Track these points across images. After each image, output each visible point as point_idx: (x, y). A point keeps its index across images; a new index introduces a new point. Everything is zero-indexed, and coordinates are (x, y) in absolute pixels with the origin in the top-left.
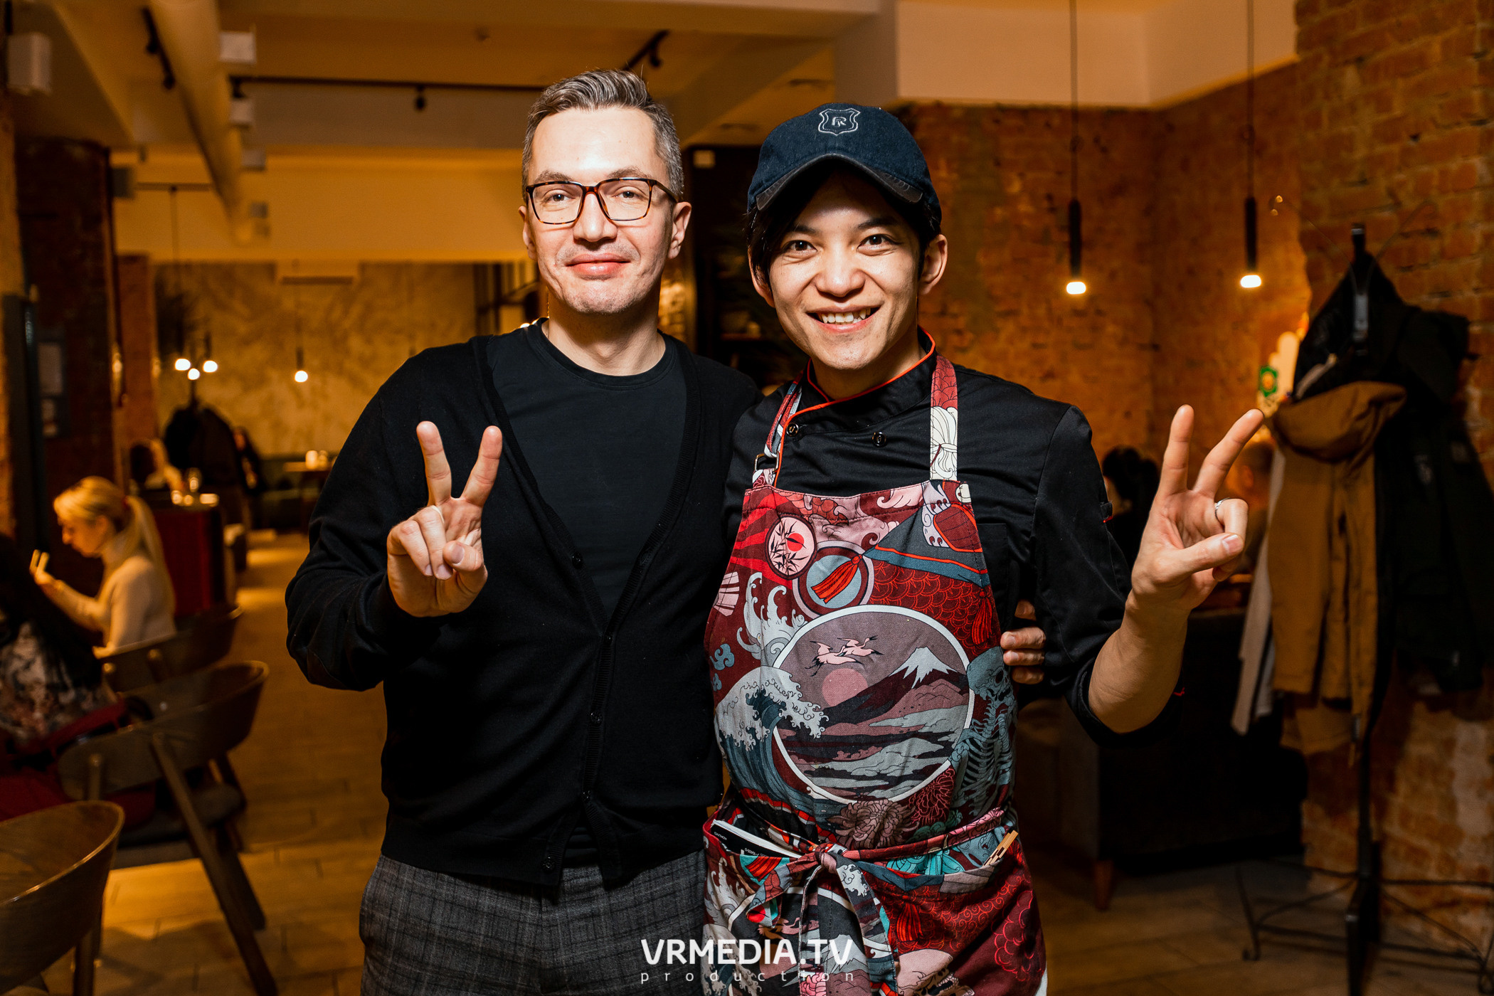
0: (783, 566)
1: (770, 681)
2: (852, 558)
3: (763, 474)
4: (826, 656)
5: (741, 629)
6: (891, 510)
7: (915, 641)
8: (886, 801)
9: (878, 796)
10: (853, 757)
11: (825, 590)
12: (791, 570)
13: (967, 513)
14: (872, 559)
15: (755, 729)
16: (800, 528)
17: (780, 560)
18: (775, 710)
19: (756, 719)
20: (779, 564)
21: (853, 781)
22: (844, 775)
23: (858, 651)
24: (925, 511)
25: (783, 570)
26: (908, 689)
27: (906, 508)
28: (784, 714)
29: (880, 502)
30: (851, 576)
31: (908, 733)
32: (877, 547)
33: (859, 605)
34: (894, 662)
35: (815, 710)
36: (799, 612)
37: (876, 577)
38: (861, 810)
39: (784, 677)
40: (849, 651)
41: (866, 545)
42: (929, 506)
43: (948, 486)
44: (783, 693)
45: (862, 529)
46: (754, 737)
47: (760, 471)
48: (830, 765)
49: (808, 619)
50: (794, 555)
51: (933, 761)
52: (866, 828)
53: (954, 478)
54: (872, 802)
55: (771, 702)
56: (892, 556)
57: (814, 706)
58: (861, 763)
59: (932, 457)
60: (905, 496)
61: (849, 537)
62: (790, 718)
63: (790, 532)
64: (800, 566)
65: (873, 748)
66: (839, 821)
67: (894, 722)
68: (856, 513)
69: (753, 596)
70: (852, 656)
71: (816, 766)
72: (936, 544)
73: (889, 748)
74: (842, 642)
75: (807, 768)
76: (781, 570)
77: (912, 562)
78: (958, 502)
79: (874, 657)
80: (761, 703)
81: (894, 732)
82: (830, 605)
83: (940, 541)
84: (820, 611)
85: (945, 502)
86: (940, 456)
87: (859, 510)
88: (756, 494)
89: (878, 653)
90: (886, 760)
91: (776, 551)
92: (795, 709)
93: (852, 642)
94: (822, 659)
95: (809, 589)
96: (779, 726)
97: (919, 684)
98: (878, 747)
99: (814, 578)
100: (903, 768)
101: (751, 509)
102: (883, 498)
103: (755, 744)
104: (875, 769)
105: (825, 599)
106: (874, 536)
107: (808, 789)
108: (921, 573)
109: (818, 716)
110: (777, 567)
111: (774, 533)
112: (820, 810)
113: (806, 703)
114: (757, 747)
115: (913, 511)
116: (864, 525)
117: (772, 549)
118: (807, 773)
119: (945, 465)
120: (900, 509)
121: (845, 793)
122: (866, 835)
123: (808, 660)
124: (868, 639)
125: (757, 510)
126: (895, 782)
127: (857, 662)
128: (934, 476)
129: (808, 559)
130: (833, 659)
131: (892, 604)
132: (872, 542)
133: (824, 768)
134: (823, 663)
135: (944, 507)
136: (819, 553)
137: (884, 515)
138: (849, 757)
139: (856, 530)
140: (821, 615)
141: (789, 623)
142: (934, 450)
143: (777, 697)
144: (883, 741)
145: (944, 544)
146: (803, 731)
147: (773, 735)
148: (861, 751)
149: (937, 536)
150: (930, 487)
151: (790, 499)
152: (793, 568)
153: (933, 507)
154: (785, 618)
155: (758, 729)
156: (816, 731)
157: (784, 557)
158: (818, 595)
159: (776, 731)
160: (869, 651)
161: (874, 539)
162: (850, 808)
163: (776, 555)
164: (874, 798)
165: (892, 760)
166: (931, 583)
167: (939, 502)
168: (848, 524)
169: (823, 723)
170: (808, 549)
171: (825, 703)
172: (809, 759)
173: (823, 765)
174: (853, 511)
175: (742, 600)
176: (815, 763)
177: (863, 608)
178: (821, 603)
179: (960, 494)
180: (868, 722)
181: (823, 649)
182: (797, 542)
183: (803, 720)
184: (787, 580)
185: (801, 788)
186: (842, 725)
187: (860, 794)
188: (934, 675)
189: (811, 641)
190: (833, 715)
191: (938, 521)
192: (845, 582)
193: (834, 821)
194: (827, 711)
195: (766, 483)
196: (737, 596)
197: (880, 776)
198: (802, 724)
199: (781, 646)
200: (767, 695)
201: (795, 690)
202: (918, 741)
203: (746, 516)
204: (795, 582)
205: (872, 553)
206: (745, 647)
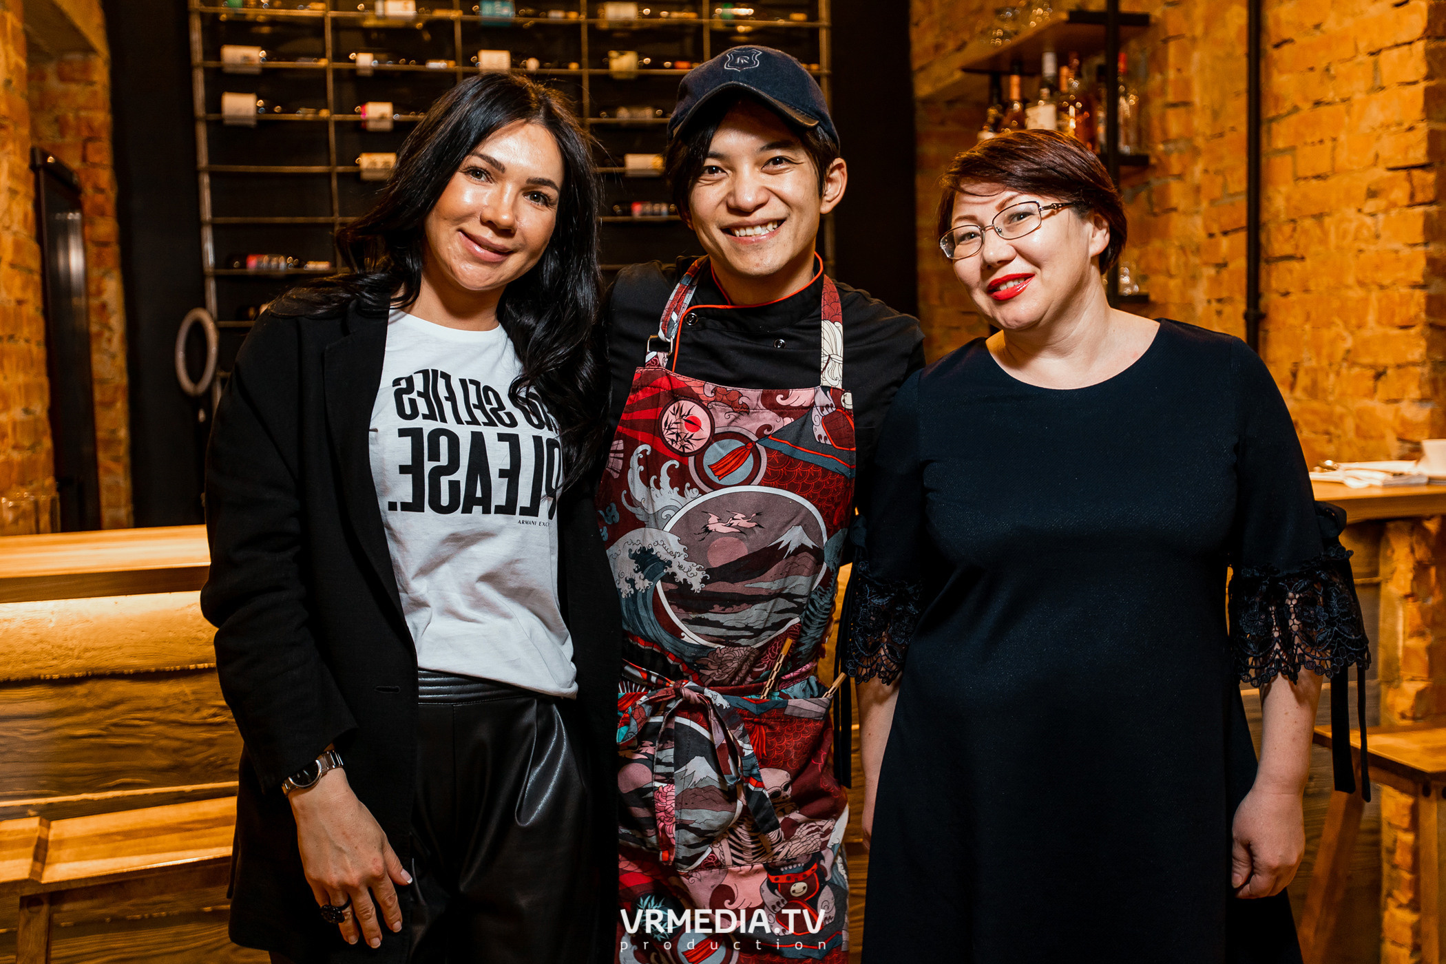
0: (676, 442)
1: (659, 542)
2: (746, 444)
3: (657, 356)
4: (715, 524)
5: (625, 492)
6: (788, 407)
7: (793, 519)
8: (749, 648)
9: (743, 644)
10: (727, 610)
11: (720, 469)
12: (687, 448)
13: (848, 417)
14: (765, 447)
15: (634, 580)
16: (698, 412)
17: (674, 437)
18: (661, 567)
19: (637, 572)
20: (672, 440)
21: (724, 630)
22: (717, 624)
23: (744, 523)
24: (815, 412)
25: (677, 447)
26: (781, 559)
27: (801, 407)
28: (669, 570)
29: (779, 399)
30: (743, 460)
31: (775, 594)
32: (770, 437)
33: (749, 484)
34: (772, 535)
35: (698, 569)
36: (693, 485)
37: (769, 463)
38: (726, 655)
39: (673, 539)
40: (735, 523)
41: (760, 433)
42: (818, 408)
43: (835, 393)
44: (671, 553)
45: (759, 420)
46: (633, 586)
47: (654, 354)
48: (705, 616)
49: (702, 493)
50: (692, 435)
51: (787, 616)
52: (728, 670)
53: (840, 387)
54: (737, 648)
55: (656, 559)
56: (785, 447)
57: (698, 566)
58: (733, 616)
59: (823, 365)
60: (800, 397)
61: (749, 426)
62: (674, 574)
63: (688, 414)
64: (697, 446)
65: (744, 605)
66: (704, 663)
67: (765, 585)
68: (757, 405)
69: (640, 465)
70: (737, 527)
71: (693, 616)
72: (823, 441)
73: (758, 606)
74: (730, 515)
75: (685, 617)
76: (674, 446)
77: (802, 454)
78: (841, 407)
79: (757, 530)
80: (646, 560)
81: (764, 593)
82: (722, 482)
83: (825, 439)
84: (714, 487)
85: (832, 406)
86: (829, 365)
87: (760, 402)
88: (648, 373)
89: (760, 526)
90: (754, 615)
91: (669, 429)
92: (680, 567)
93: (739, 516)
94: (711, 527)
95: (706, 467)
96: (663, 580)
97: (789, 555)
98: (749, 604)
99: (710, 458)
100: (765, 623)
101: (642, 386)
102: (782, 396)
103: (632, 593)
104: (743, 622)
105: (719, 476)
106: (769, 427)
107: (683, 634)
108: (807, 464)
109: (700, 575)
110: (670, 443)
111: (668, 412)
112: (689, 652)
113: (690, 563)
114: (634, 596)
115: (806, 411)
116: (761, 416)
117: (666, 426)
118: (684, 621)
119: (833, 375)
120: (795, 408)
121: (716, 639)
122: (727, 676)
123: (699, 527)
124: (754, 515)
125: (649, 388)
126: (757, 633)
127: (741, 532)
128: (824, 383)
129: (705, 441)
130: (721, 528)
131: (779, 487)
132: (766, 432)
133: (700, 618)
134: (711, 531)
135: (830, 410)
136: (715, 437)
137: (782, 411)
138: (724, 610)
139: (753, 420)
140: (714, 490)
141: (681, 493)
142: (824, 359)
143: (664, 556)
144: (753, 600)
145: (828, 442)
146: (686, 585)
147: (656, 587)
148: (734, 606)
149: (824, 434)
150: (821, 392)
151: (689, 384)
152: (690, 446)
153: (822, 410)
154: (676, 489)
155: (637, 580)
156: (697, 586)
157: (678, 435)
158: (714, 472)
159: (659, 584)
160: (754, 524)
161: (769, 431)
162: (718, 651)
163: (670, 432)
164: (739, 645)
165: (759, 616)
166: (815, 473)
167: (827, 406)
168: (748, 413)
169: (704, 581)
170: (705, 432)
171: (708, 563)
172: (687, 610)
173: (700, 615)
174: (755, 403)
175: (627, 466)
176: (693, 613)
177: (753, 488)
178: (716, 479)
179: (844, 401)
180: (744, 583)
181: (713, 519)
182: (693, 424)
183: (685, 577)
184: (682, 456)
185: (676, 632)
186: (721, 583)
187: (729, 642)
188: (802, 548)
189: (703, 510)
190: (714, 574)
191: (826, 421)
192: (738, 464)
193: (699, 662)
194: (709, 571)
195: (659, 365)
196: (621, 462)
197: (747, 628)
198: (685, 580)
199: (671, 512)
200: (654, 553)
201: (682, 552)
202: (781, 600)
203: (635, 391)
204: (691, 460)
205: (766, 442)
206: (630, 508)
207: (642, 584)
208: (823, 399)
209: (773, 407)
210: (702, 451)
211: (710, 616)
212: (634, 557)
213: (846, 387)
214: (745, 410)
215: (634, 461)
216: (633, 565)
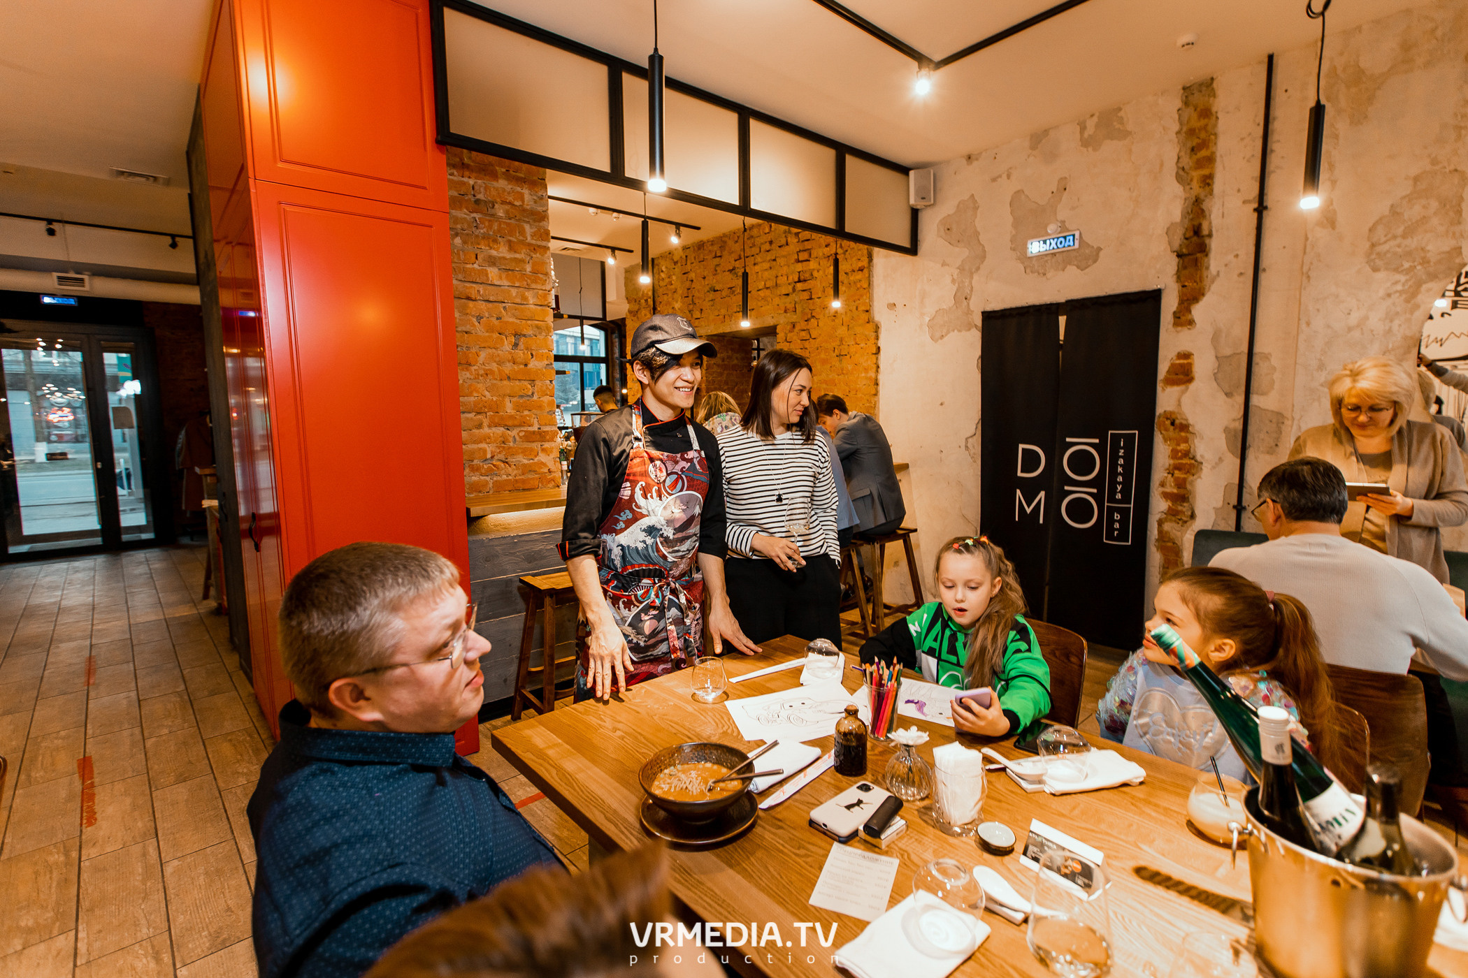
207: (649, 541)
208: (696, 455)
209: (684, 459)
210: (664, 481)
211: (676, 548)
212: (644, 530)
213: (701, 449)
214: (676, 463)
215: (637, 489)
216: (644, 534)
